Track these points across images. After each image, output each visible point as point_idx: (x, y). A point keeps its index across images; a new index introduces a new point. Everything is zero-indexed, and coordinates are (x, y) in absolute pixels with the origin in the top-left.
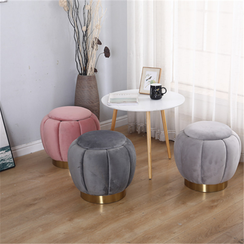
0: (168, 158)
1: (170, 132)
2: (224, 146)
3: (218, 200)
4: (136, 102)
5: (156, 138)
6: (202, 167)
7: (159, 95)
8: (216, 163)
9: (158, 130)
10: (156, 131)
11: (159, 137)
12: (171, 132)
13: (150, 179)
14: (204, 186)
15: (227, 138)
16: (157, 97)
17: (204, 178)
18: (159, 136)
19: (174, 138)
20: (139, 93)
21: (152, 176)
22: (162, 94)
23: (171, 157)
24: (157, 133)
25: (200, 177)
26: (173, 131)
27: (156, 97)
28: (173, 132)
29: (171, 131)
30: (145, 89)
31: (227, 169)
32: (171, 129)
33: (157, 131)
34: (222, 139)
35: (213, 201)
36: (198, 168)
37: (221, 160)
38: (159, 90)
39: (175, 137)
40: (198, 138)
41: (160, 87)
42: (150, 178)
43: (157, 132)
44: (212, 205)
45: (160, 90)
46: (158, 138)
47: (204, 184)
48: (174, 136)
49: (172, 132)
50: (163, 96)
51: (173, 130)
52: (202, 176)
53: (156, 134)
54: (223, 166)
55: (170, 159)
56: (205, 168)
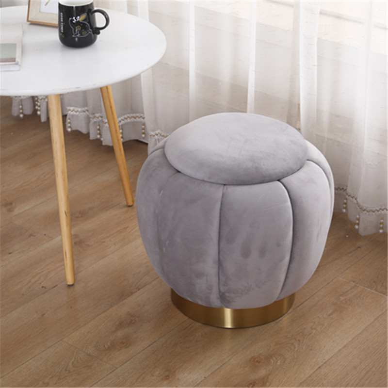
0: (125, 203)
1: (130, 118)
2: (286, 201)
3: (268, 358)
4: (13, 60)
5: (92, 137)
6: (220, 264)
7: (85, 35)
8: (263, 252)
9: (97, 115)
10: (91, 116)
11: (100, 134)
12: (133, 120)
13: (70, 286)
14: (228, 314)
15: (293, 172)
16: (79, 38)
17: (227, 294)
18: (99, 130)
19: (143, 136)
20: (28, 20)
21: (75, 273)
22: (97, 31)
23: (133, 201)
24: (95, 122)
25: (215, 290)
26: (137, 115)
27: (76, 39)
28: (138, 119)
29: (134, 115)
30: (44, 9)
31: (294, 265)
32: (133, 111)
33: (95, 117)
34: (279, 180)
35: (255, 362)
36: (209, 267)
37: (278, 245)
38: (85, 20)
39: (144, 133)
40: (206, 179)
41: (88, 10)
42: (70, 281)
43: (93, 121)
44: (253, 377)
45: (90, 20)
46: (99, 136)
47: (228, 307)
48: (144, 129)
49: (135, 118)
50: (98, 36)
51: (138, 113)
52: (222, 290)
53: (91, 123)
54: (282, 259)
55: (130, 206)
56: (230, 268)
